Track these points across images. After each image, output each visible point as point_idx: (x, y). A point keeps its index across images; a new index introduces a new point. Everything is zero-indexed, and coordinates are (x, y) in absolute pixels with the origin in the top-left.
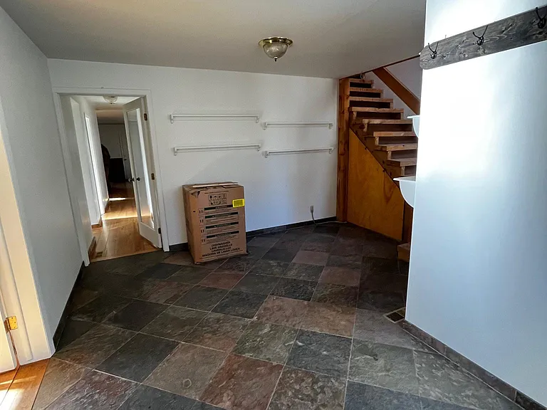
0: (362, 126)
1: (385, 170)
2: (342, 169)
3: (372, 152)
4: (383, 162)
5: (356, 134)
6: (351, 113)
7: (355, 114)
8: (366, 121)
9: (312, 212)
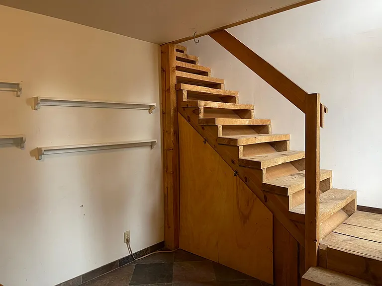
0: (197, 110)
1: (236, 173)
2: (170, 170)
3: (214, 147)
4: (233, 162)
5: (189, 121)
6: (179, 91)
7: (185, 94)
8: (202, 103)
9: (128, 241)
